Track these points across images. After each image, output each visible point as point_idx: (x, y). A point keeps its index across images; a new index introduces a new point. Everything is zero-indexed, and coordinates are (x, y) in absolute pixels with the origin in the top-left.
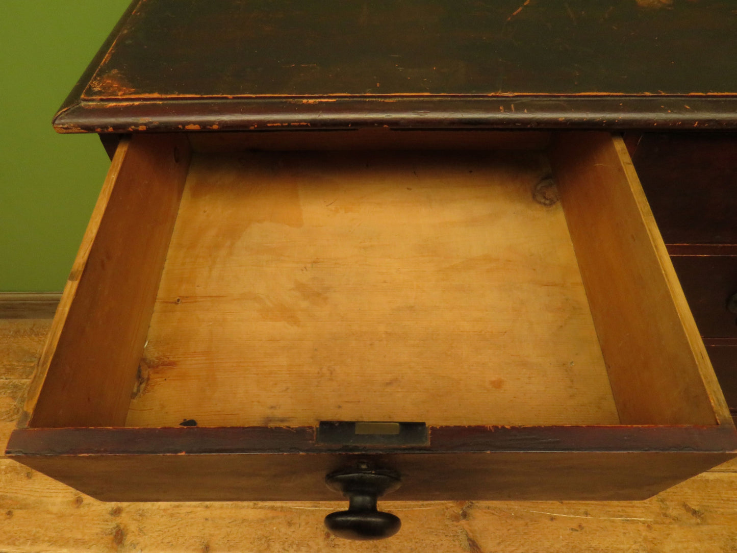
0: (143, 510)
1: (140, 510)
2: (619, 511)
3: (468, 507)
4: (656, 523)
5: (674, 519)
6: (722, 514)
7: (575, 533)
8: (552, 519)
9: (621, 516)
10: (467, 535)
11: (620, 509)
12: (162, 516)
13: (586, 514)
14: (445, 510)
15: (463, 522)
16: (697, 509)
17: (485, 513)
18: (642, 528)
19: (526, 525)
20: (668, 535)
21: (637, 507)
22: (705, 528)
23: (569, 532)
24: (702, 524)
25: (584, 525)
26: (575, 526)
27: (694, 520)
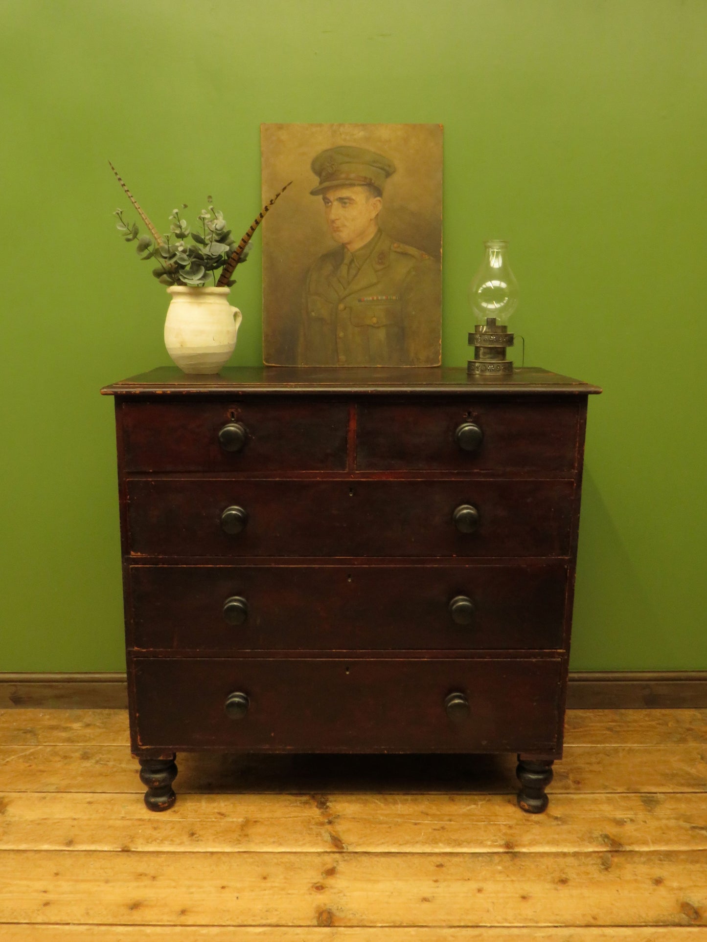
0: (10, 821)
1: (6, 821)
2: (482, 819)
3: (334, 818)
4: (517, 824)
5: (534, 822)
6: (584, 818)
7: (436, 832)
8: (416, 824)
9: (484, 821)
10: (330, 833)
11: (484, 817)
12: (29, 825)
13: (450, 820)
14: (311, 820)
15: (328, 827)
16: (559, 816)
17: (350, 821)
18: (502, 827)
19: (390, 827)
20: (528, 831)
21: (501, 816)
22: (565, 827)
23: (430, 830)
24: (562, 825)
25: (446, 827)
26: (437, 827)
27: (555, 823)
